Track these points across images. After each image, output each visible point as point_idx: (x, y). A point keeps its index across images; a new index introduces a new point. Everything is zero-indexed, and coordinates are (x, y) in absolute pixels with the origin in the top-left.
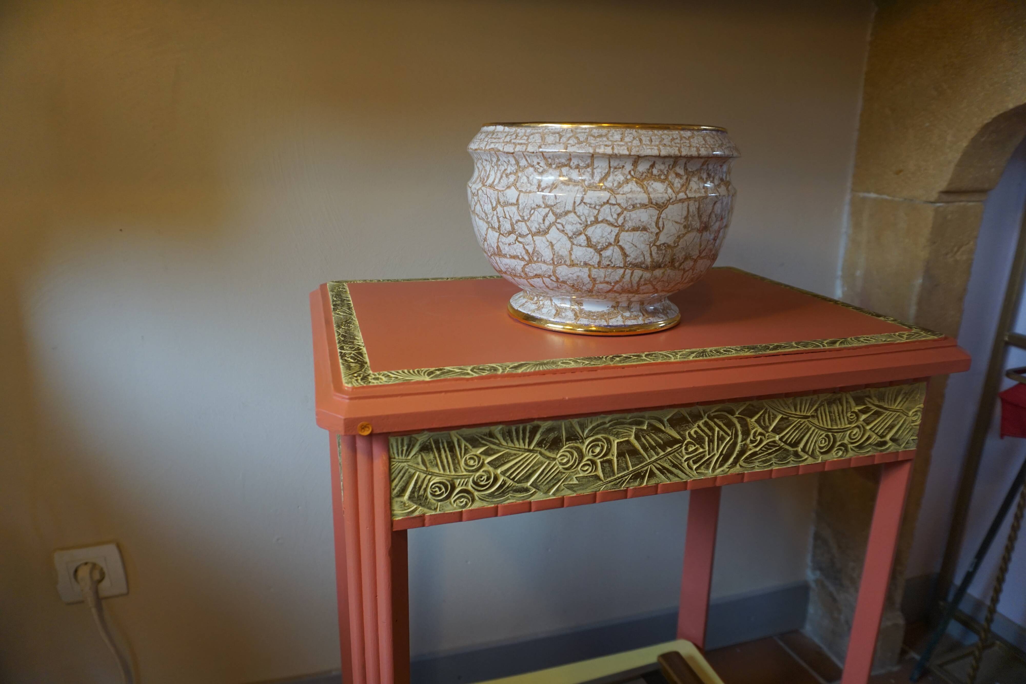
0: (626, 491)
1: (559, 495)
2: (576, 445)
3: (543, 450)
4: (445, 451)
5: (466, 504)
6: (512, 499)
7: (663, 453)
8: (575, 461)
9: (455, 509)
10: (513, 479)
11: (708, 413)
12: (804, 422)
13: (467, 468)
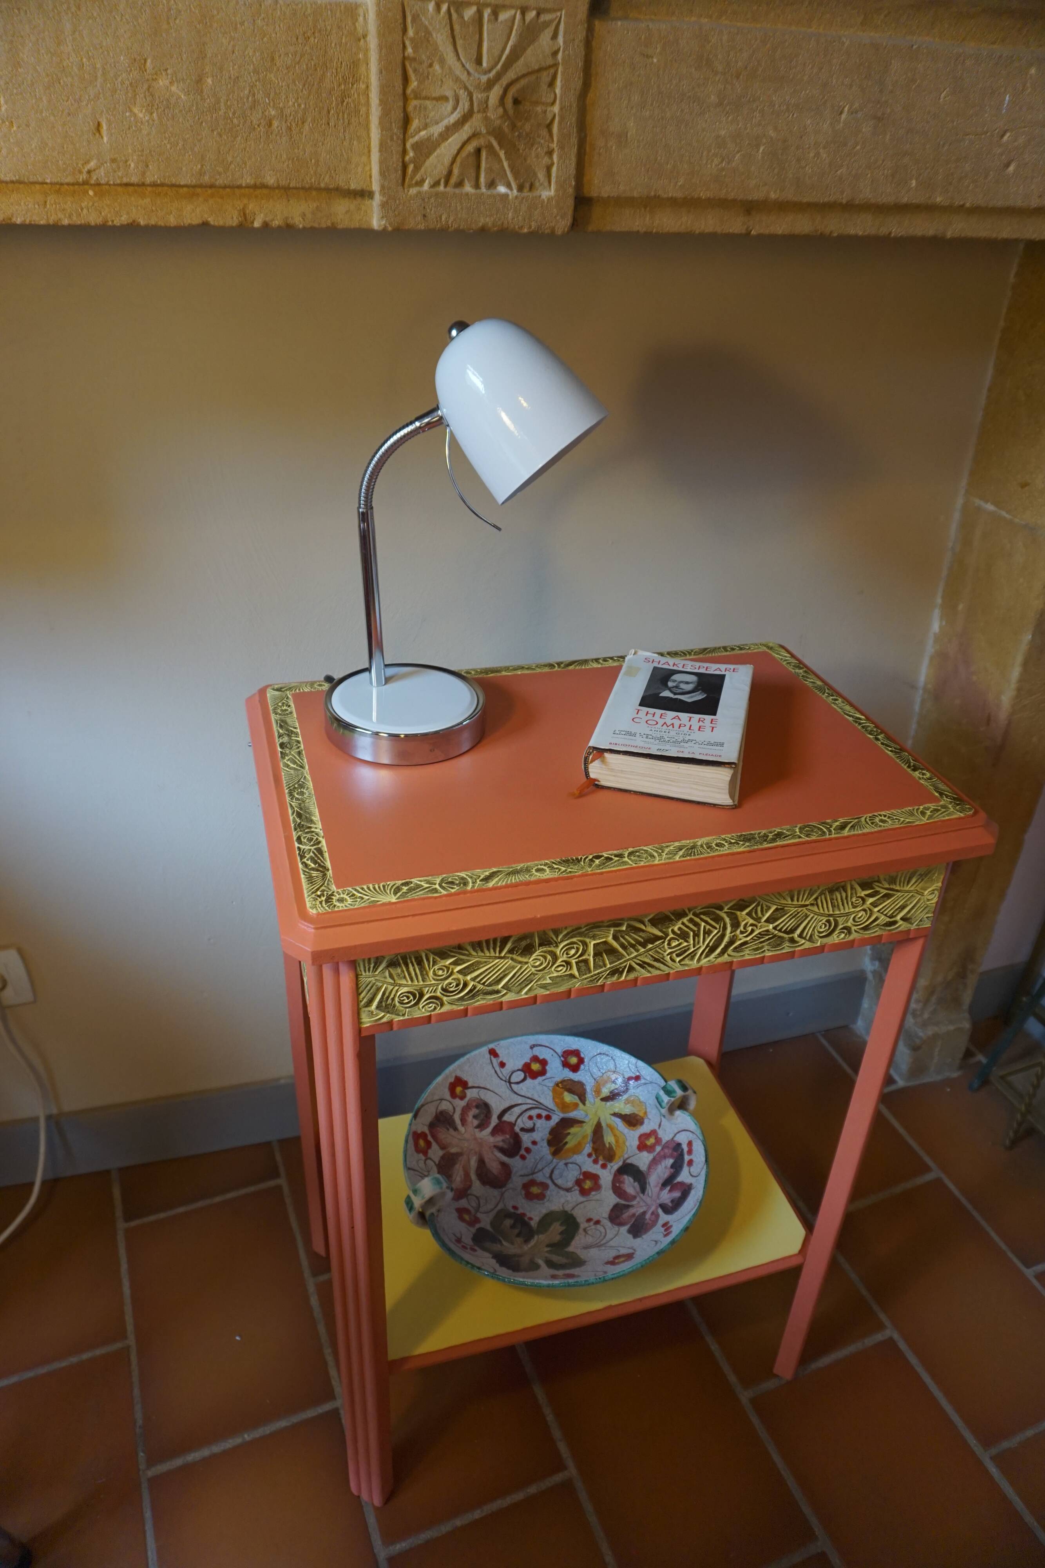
0: (603, 986)
1: (532, 994)
2: (549, 949)
3: (515, 956)
4: (413, 965)
5: (435, 1008)
6: (483, 1001)
7: (643, 950)
8: (549, 963)
9: (424, 1013)
10: (483, 984)
11: (694, 911)
12: (801, 911)
13: (435, 977)
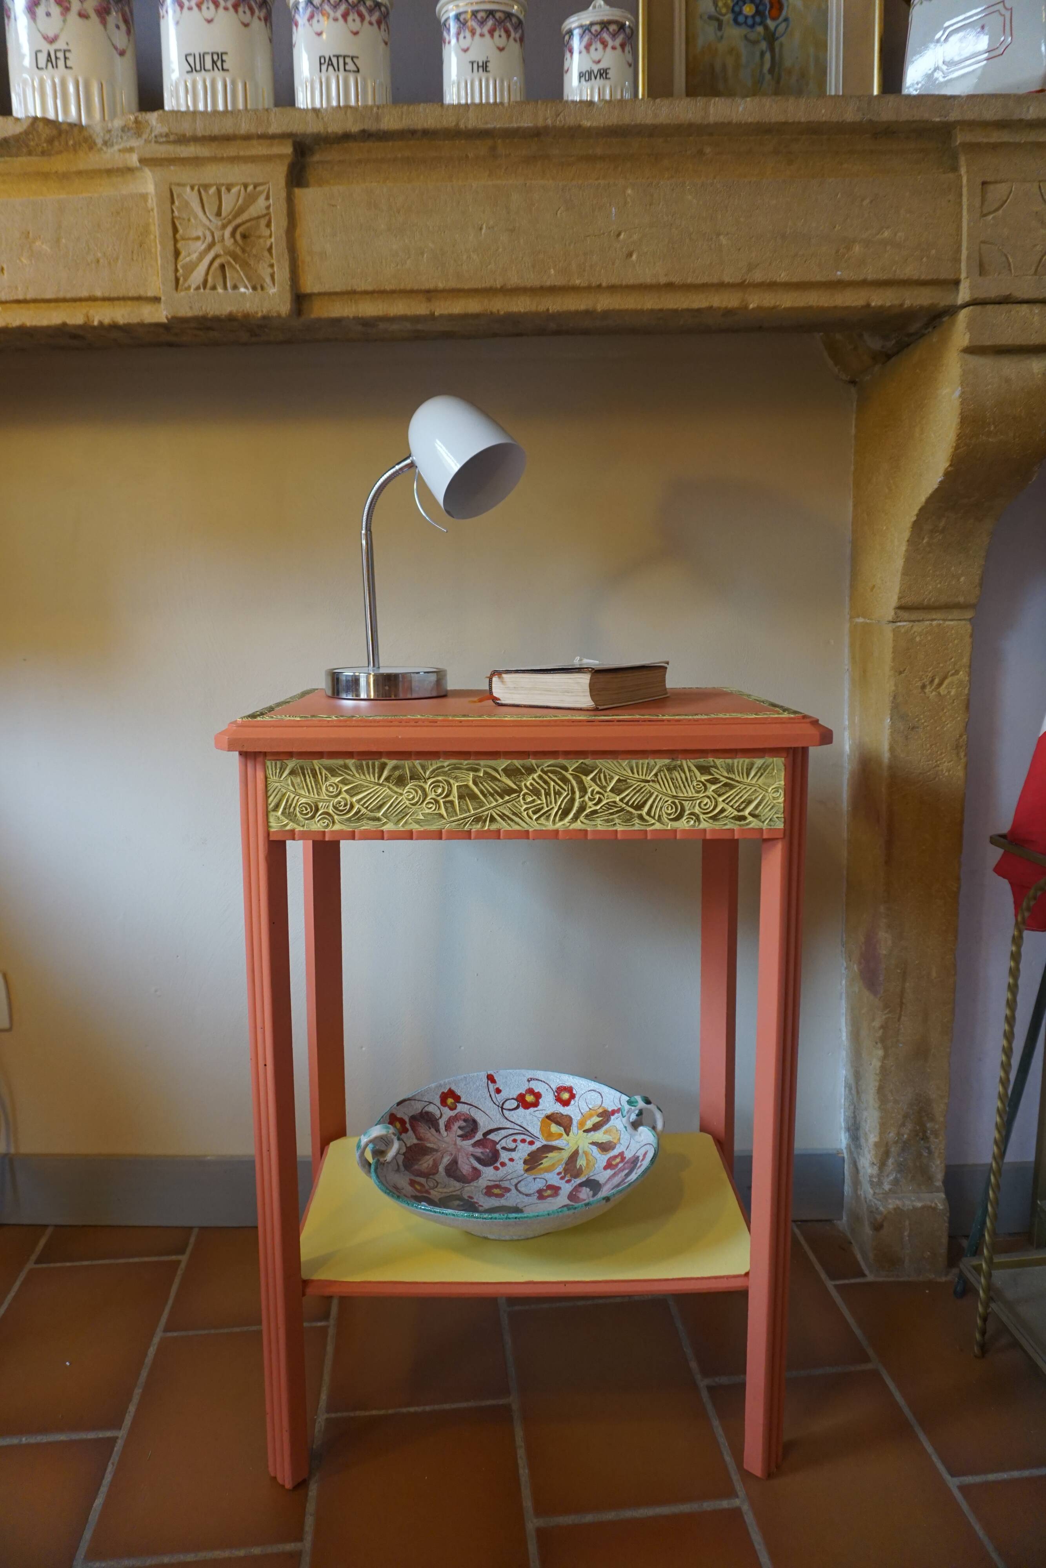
0: (469, 832)
1: (408, 828)
2: (419, 784)
3: (391, 785)
4: (309, 777)
5: (328, 825)
6: (367, 826)
7: (501, 801)
8: (420, 798)
9: (319, 828)
10: (367, 808)
11: (541, 767)
12: (645, 786)
13: (327, 793)
